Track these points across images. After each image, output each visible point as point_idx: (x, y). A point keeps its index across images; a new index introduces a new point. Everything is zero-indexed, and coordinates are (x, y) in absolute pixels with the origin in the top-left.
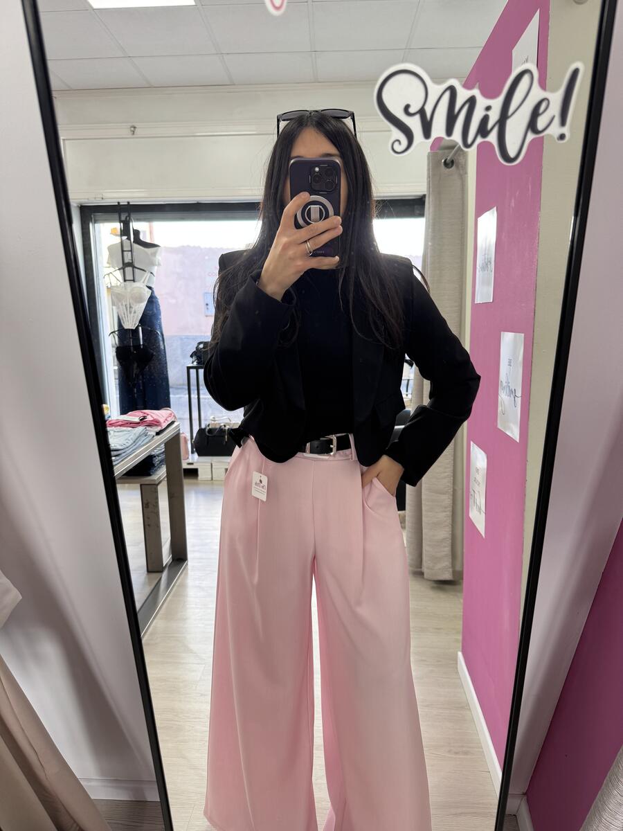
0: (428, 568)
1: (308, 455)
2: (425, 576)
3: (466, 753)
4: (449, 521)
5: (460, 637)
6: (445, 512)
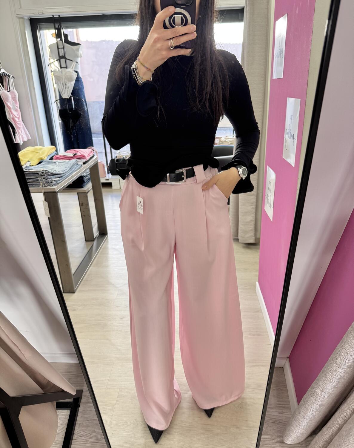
0: (241, 237)
1: (168, 182)
2: (240, 241)
3: (259, 335)
4: (254, 211)
5: (257, 274)
6: (251, 206)
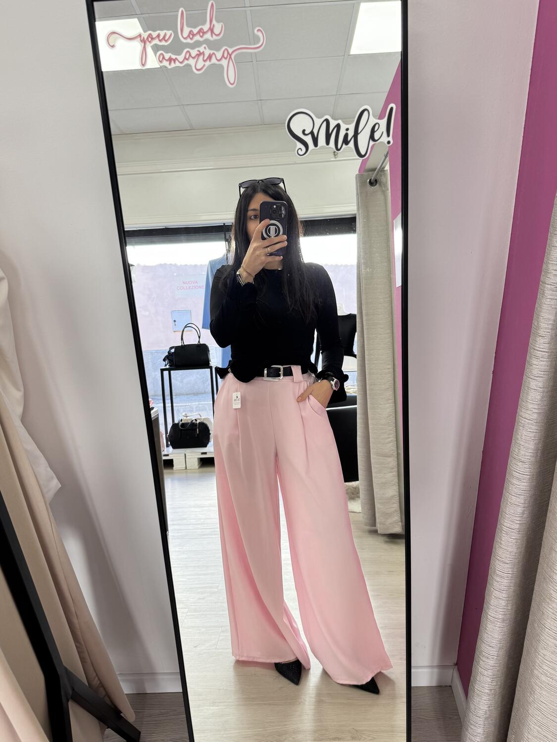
2: (379, 532)
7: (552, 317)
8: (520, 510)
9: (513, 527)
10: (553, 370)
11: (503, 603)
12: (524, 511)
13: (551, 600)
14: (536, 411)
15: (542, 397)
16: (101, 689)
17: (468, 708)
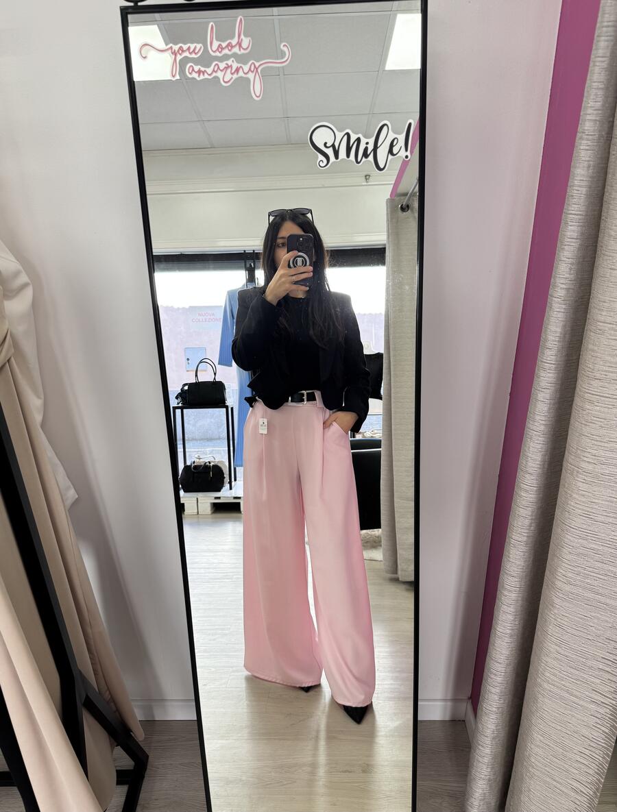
0: (401, 573)
1: (290, 404)
7: (559, 330)
8: (527, 522)
9: (520, 539)
10: (560, 382)
11: (511, 617)
12: (531, 523)
13: (553, 606)
14: (543, 422)
15: (549, 409)
16: (112, 704)
17: (477, 727)
